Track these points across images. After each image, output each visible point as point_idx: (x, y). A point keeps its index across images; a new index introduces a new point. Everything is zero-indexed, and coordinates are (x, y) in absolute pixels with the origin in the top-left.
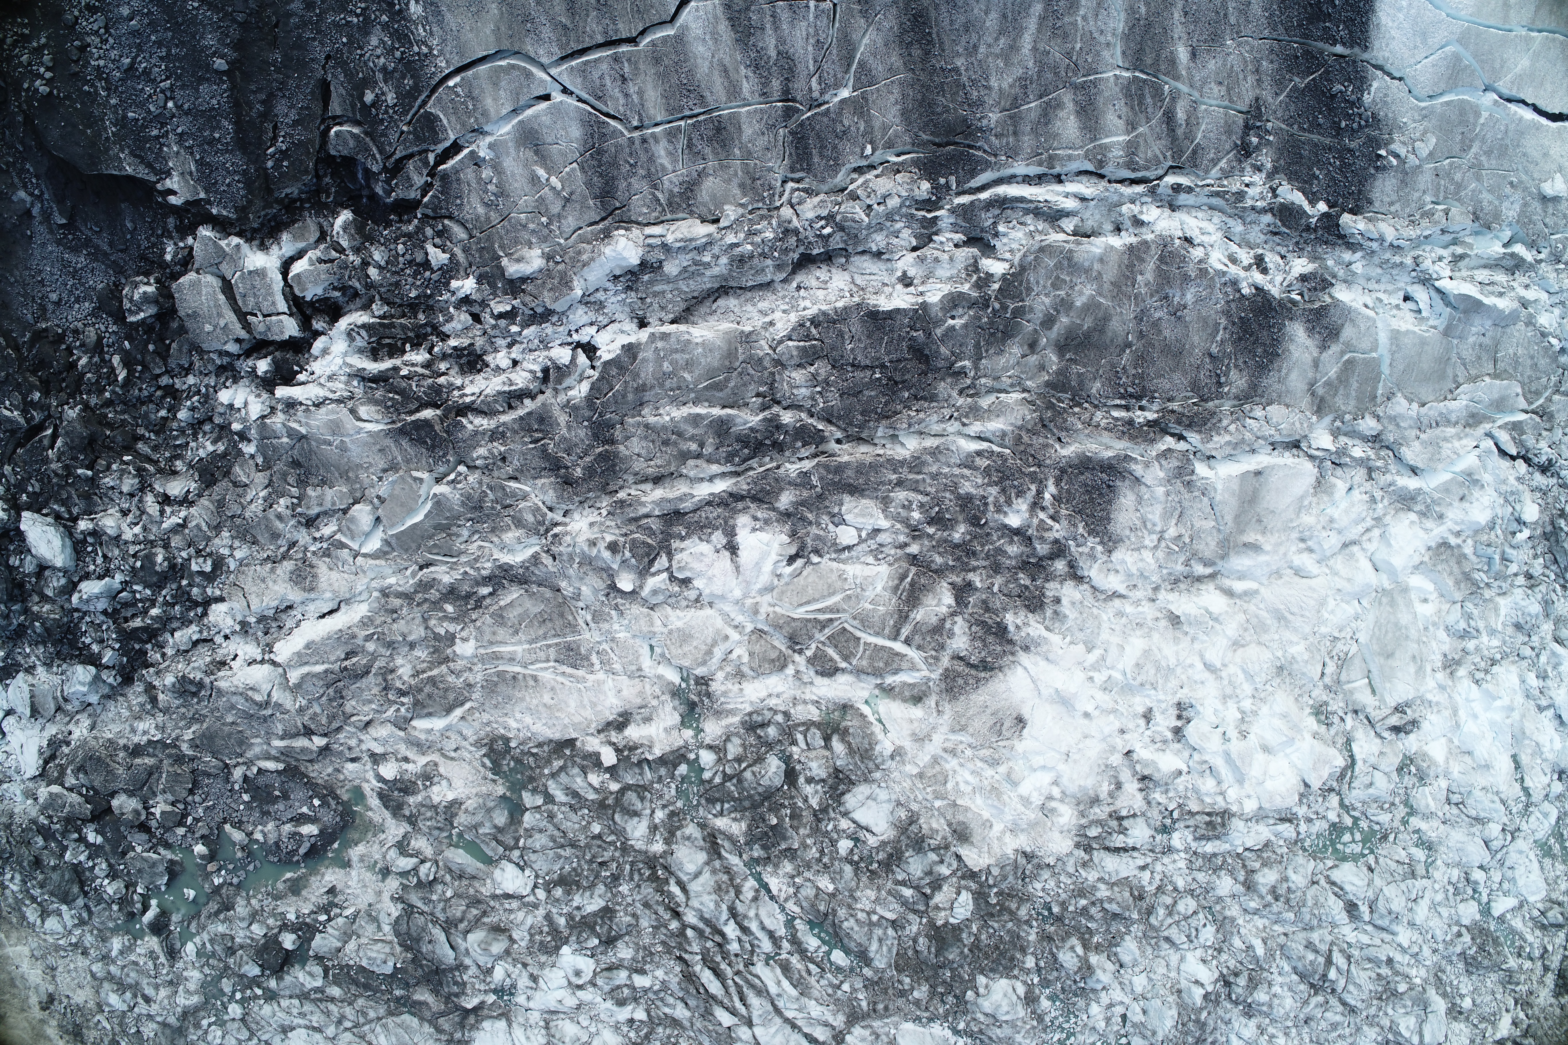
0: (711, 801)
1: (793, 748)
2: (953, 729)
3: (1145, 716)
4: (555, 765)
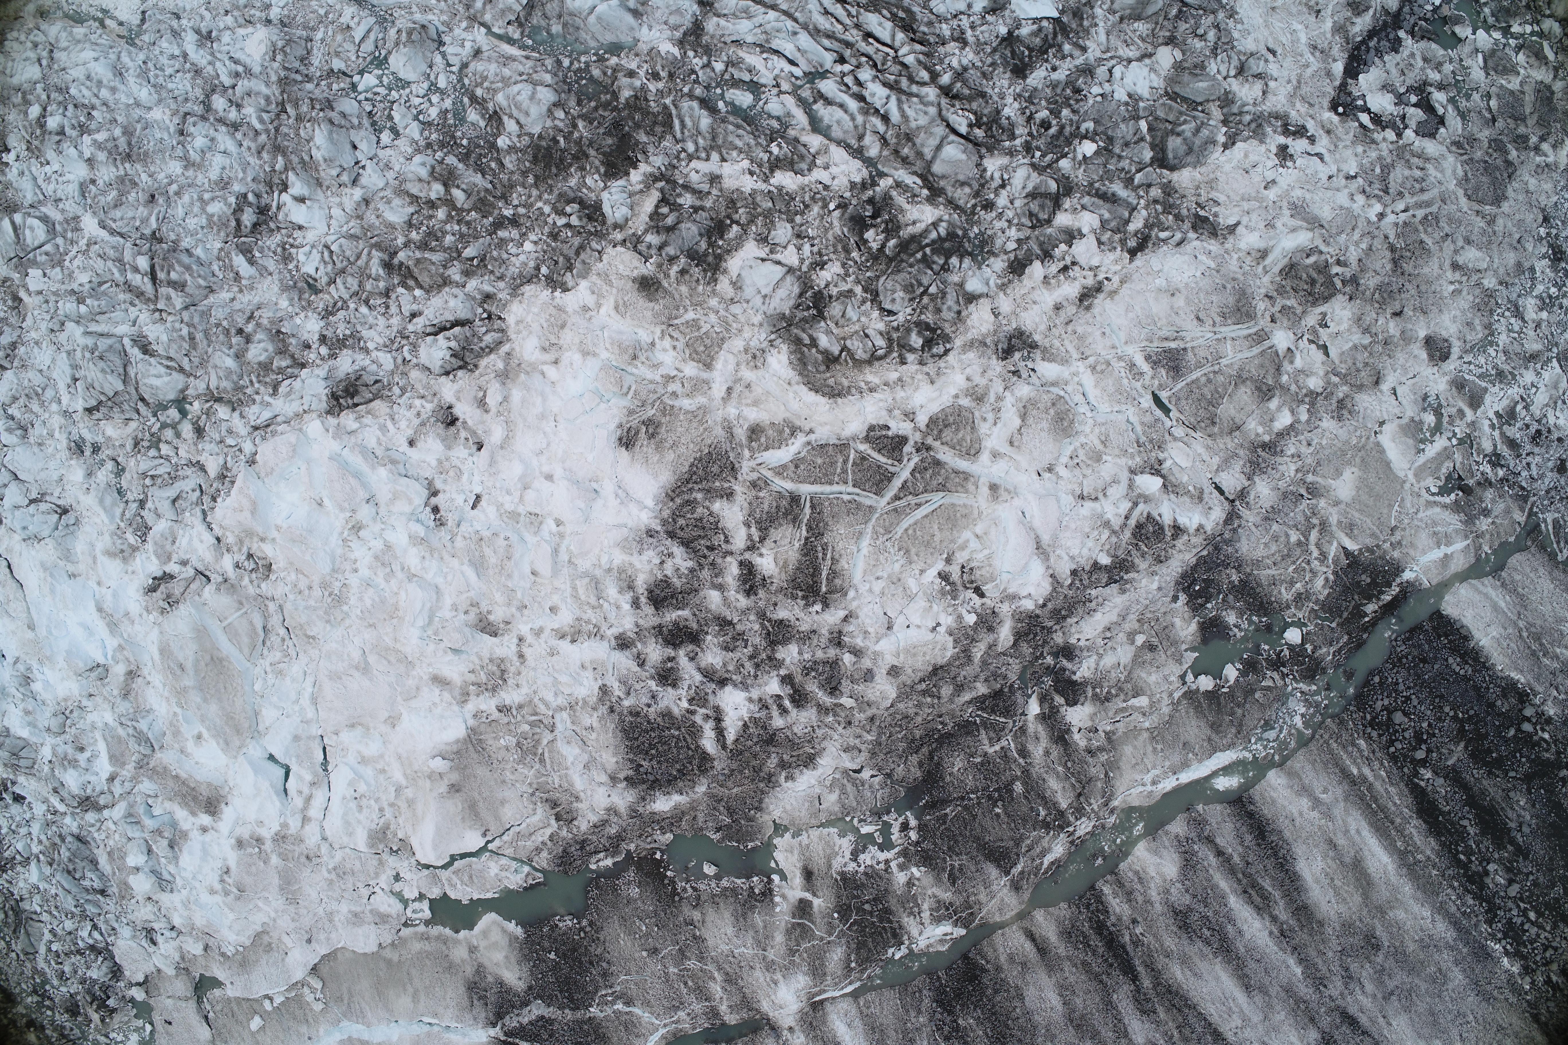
0: (951, 235)
1: (881, 326)
2: (704, 410)
3: (478, 497)
4: (1136, 224)
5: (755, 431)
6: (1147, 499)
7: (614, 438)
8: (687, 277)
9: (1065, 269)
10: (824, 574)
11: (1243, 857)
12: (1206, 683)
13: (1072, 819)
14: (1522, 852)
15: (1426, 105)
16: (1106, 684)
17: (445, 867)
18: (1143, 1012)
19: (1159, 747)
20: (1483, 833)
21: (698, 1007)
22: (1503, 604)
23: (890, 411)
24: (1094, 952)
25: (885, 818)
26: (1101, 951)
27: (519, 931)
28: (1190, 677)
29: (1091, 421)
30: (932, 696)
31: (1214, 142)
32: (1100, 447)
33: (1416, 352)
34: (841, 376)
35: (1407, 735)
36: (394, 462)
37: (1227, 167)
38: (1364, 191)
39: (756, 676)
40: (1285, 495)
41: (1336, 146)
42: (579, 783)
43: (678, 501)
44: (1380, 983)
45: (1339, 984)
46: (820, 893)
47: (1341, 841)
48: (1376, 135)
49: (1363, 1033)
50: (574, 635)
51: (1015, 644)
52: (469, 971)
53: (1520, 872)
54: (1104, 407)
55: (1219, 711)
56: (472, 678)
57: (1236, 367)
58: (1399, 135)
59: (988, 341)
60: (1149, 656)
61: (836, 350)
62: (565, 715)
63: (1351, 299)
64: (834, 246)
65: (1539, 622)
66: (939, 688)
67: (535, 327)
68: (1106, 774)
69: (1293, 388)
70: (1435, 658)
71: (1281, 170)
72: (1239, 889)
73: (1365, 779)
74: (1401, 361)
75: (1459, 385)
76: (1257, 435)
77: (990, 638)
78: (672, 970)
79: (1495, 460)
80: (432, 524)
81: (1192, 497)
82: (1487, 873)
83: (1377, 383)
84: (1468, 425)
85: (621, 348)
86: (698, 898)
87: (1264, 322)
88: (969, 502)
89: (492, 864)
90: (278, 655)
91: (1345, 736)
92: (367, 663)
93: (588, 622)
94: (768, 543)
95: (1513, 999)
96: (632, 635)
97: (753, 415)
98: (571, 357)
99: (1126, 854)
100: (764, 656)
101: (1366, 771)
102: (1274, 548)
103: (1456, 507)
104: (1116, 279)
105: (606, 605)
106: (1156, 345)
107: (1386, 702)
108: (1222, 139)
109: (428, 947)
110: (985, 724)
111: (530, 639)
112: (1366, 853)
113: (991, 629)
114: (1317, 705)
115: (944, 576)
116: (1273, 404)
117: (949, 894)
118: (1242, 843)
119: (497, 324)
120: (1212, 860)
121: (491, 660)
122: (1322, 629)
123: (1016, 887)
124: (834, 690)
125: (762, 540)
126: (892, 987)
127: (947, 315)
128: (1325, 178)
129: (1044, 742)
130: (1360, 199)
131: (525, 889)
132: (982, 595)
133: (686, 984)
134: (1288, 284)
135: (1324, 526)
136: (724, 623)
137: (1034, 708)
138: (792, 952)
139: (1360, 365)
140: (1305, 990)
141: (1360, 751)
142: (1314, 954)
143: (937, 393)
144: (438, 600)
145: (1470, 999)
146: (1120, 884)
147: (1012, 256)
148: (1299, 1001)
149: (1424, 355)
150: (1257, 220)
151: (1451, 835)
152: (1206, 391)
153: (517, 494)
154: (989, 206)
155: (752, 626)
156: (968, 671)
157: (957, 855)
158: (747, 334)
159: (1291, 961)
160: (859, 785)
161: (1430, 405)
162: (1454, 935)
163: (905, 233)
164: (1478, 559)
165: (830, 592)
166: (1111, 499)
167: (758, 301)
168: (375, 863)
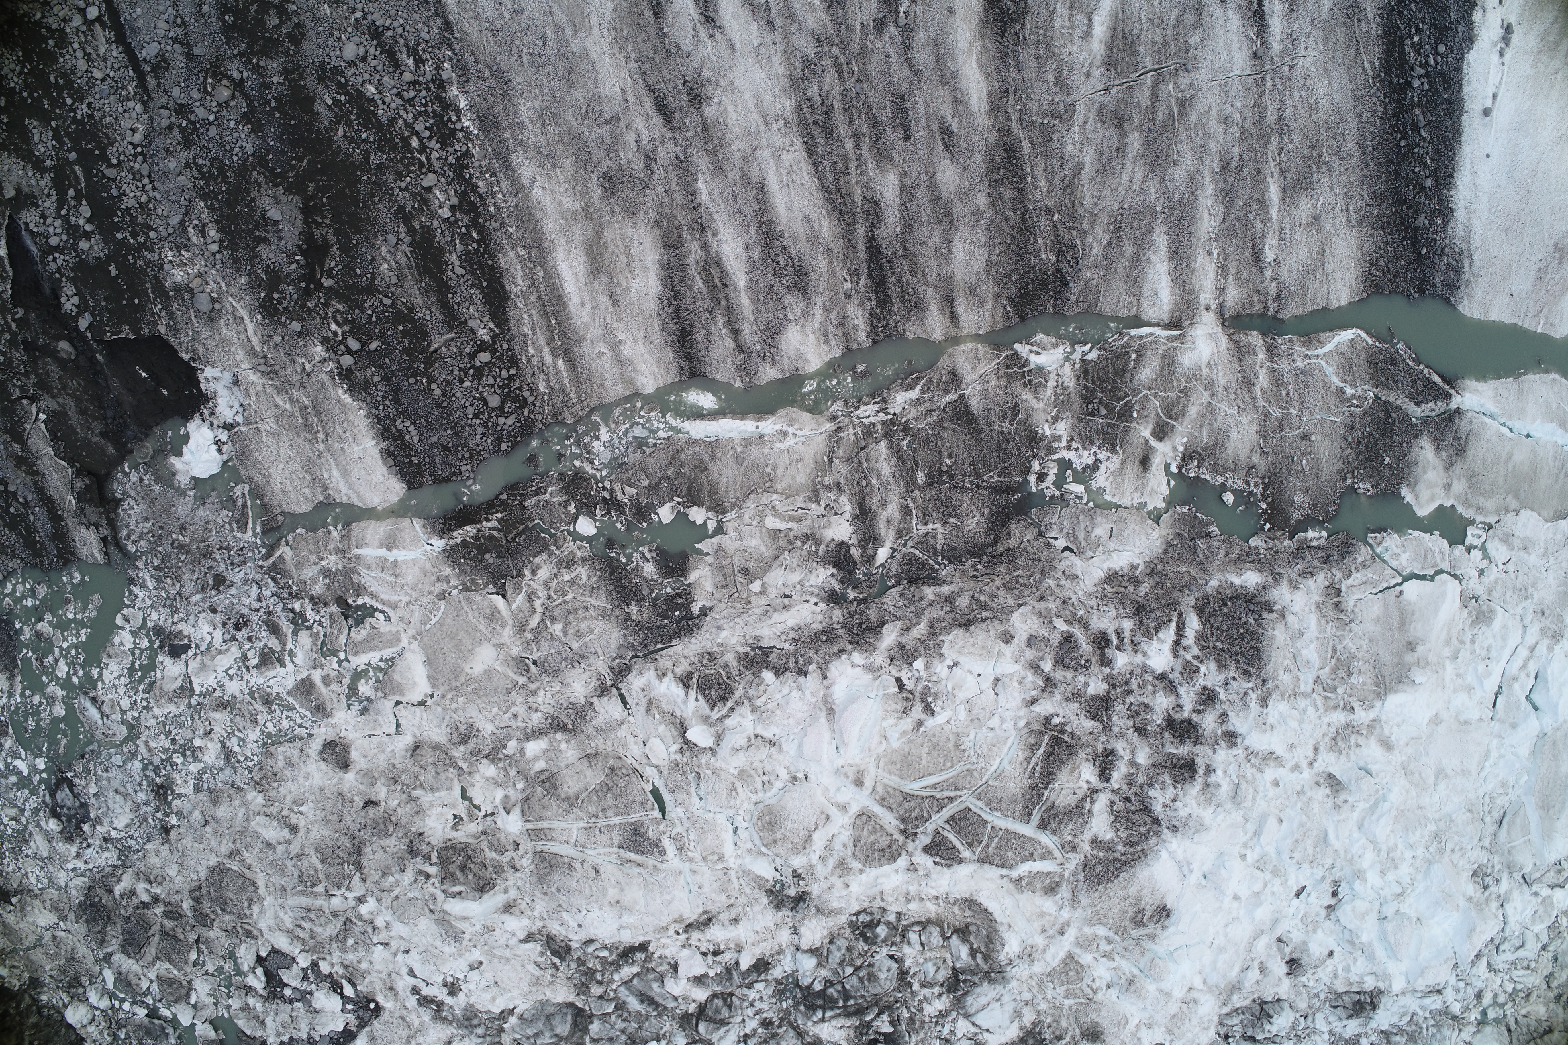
0: (812, 1008)
1: (907, 950)
2: (1090, 922)
3: (1298, 895)
4: (628, 971)
5: (1051, 889)
6: (706, 720)
7: (1173, 918)
8: (1058, 1033)
9: (716, 953)
10: (1041, 751)
11: (713, 320)
12: (697, 515)
13: (879, 427)
14: (404, 216)
15: (274, 983)
16: (804, 553)
17: (1441, 572)
18: (876, 203)
19: (769, 470)
20: (442, 251)
21: (1284, 366)
22: (335, 472)
23: (927, 875)
24: (900, 280)
25: (1057, 493)
26: (893, 279)
27: (1404, 491)
28: (712, 525)
29: (741, 812)
30: (978, 601)
31: (521, 1017)
32: (738, 784)
33: (362, 760)
34: (959, 916)
35: (491, 381)
36: (1352, 943)
37: (516, 993)
38: (374, 928)
39: (1131, 673)
40: (556, 673)
41: (389, 975)
42: (1312, 621)
43: (1139, 848)
44: (617, 139)
45: (661, 154)
46: (1142, 441)
47: (604, 300)
48: (341, 971)
49: (654, 91)
50: (1271, 757)
51: (882, 624)
52: (1458, 468)
53: (414, 195)
54: (721, 819)
55: (691, 482)
56: (1361, 740)
57: (573, 815)
58: (315, 964)
59: (814, 911)
60: (751, 565)
61: (955, 941)
62: (1302, 689)
63: (421, 834)
64: (922, 1027)
65: (300, 441)
66: (968, 607)
67: (1195, 1021)
68: (831, 461)
69: (513, 773)
70: (432, 446)
71: (461, 977)
72: (730, 291)
73: (553, 351)
74: (382, 757)
75: (321, 710)
76: (567, 741)
77: (907, 639)
78: (1294, 412)
79: (299, 621)
80: (1343, 884)
81: (658, 707)
82: (453, 208)
83: (417, 747)
84: (322, 667)
85: (1139, 993)
86: (1248, 474)
87: (526, 845)
88: (886, 775)
89: (1404, 563)
90: (1498, 801)
91: (558, 401)
92: (1437, 778)
93: (1253, 766)
94: (1080, 794)
95: (469, 59)
96: (1222, 743)
97: (1048, 904)
98: (1178, 993)
99: (830, 364)
100: (1118, 690)
101: (548, 359)
102: (583, 626)
103: (359, 590)
104: (671, 932)
105: (1234, 778)
106: (650, 861)
107: (501, 420)
108: (513, 1020)
109: (1482, 500)
110: (934, 553)
111: (1304, 764)
112: (582, 279)
113: (902, 646)
114: (578, 443)
115: (929, 710)
116: (541, 765)
117: (1024, 397)
118: (709, 334)
119: (1222, 1031)
120: (746, 329)
121: (1340, 752)
122: (552, 523)
123: (955, 378)
124: (1068, 638)
125: (1084, 799)
126: (1100, 315)
127: (843, 943)
128: (413, 952)
129: (883, 516)
130: (380, 922)
131: (1385, 530)
132: (898, 680)
133: (1288, 394)
134: (489, 873)
135: (521, 628)
136: (1141, 731)
137: (883, 554)
138: (1186, 391)
139: (430, 768)
140: (701, 162)
141: (547, 381)
142: (677, 196)
143: (880, 881)
144: (1364, 819)
145: (519, 79)
146: (847, 336)
147: (763, 977)
148: (712, 153)
149: (354, 755)
150: (500, 938)
151: (479, 263)
152: (611, 802)
153: (1267, 890)
154: (766, 1024)
155: (1119, 720)
156: (935, 613)
157: (1002, 433)
158: (1027, 973)
159: (704, 197)
160: (1072, 535)
161: (361, 702)
162: (513, 156)
163: (855, 1021)
164: (347, 525)
165: (1042, 733)
166: (745, 735)
167: (1006, 999)
168: (1494, 593)
